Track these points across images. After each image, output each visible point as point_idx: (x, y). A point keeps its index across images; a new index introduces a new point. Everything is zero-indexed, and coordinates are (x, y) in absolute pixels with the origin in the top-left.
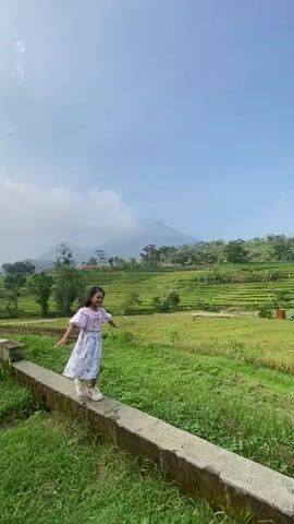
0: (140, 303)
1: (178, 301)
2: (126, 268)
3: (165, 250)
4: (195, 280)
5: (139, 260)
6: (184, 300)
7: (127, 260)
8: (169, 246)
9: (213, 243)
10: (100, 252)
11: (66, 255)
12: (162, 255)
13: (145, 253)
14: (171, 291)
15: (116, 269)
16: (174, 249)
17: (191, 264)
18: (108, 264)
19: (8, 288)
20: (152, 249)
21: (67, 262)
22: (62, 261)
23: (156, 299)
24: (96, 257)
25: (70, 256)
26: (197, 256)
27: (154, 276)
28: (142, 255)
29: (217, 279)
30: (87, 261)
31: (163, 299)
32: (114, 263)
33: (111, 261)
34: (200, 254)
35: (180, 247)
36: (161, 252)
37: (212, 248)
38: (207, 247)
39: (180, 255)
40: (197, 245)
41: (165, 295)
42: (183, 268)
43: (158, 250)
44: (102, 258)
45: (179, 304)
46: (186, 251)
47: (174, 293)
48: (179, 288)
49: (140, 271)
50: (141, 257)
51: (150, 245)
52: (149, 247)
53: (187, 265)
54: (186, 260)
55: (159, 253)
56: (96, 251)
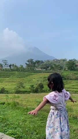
0: (24, 87)
1: (43, 87)
2: (18, 69)
3: (38, 62)
5: (25, 66)
6: (46, 87)
7: (19, 66)
9: (61, 60)
10: (5, 61)
12: (36, 65)
13: (28, 63)
15: (12, 70)
16: (42, 62)
18: (9, 68)
23: (32, 86)
24: (2, 63)
26: (53, 66)
27: (32, 74)
28: (26, 64)
31: (35, 86)
32: (12, 67)
33: (10, 66)
34: (55, 65)
35: (45, 61)
36: (36, 63)
37: (61, 63)
38: (59, 62)
39: (45, 65)
40: (54, 60)
41: (37, 84)
42: (46, 71)
43: (35, 62)
44: (6, 64)
45: (43, 89)
46: (48, 63)
47: (41, 83)
48: (44, 81)
49: (25, 72)
50: (26, 65)
51: (31, 59)
52: (30, 60)
53: (49, 70)
54: (48, 68)
55: (35, 63)
56: (3, 60)
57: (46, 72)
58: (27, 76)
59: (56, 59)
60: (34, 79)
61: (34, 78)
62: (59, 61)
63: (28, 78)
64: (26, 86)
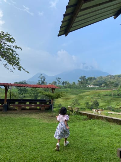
0: (79, 104)
1: (98, 105)
2: (70, 87)
3: (90, 79)
4: (106, 95)
6: (101, 105)
7: (71, 83)
8: (92, 77)
9: (116, 76)
10: (59, 79)
11: (43, 80)
12: (88, 82)
13: (80, 80)
14: (94, 100)
15: (65, 87)
16: (95, 79)
17: (104, 87)
18: (62, 85)
19: (20, 94)
20: (83, 78)
21: (43, 83)
22: (41, 82)
23: (87, 103)
24: (56, 81)
25: (44, 80)
26: (108, 83)
27: (85, 92)
28: (79, 81)
29: (119, 95)
30: (51, 83)
31: (90, 103)
32: (65, 84)
33: (63, 83)
34: (109, 82)
35: (98, 77)
36: (88, 80)
37: (115, 79)
38: (113, 78)
39: (98, 81)
40: (107, 76)
41: (92, 102)
42: (100, 88)
43: (87, 79)
44: (59, 82)
45: (99, 107)
46: (101, 79)
47: (96, 101)
48: (98, 98)
49: (77, 89)
50: (78, 82)
51: (83, 76)
52: (82, 77)
53: (102, 87)
54: (101, 84)
55: (87, 80)
56: (57, 78)
57: (99, 90)
58: (80, 93)
59: (110, 75)
60: (87, 96)
61: (88, 96)
62: (114, 77)
63: (81, 95)
64: (81, 103)
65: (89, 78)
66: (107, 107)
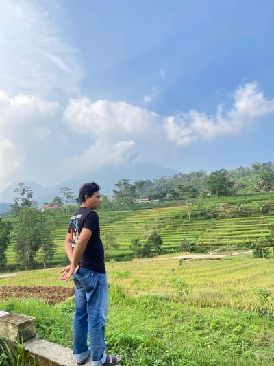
0: (116, 247)
1: (161, 243)
3: (141, 184)
4: (177, 217)
5: (111, 197)
6: (167, 242)
8: (144, 180)
9: (193, 174)
10: (66, 190)
11: (25, 196)
12: (137, 191)
13: (118, 189)
14: (151, 231)
16: (150, 183)
17: (170, 199)
18: (76, 204)
20: (125, 183)
21: (27, 203)
22: (20, 202)
23: (136, 242)
24: (61, 196)
25: (30, 196)
26: (177, 190)
27: (130, 214)
28: (115, 191)
29: (201, 214)
30: (50, 201)
31: (143, 241)
34: (180, 187)
35: (157, 181)
36: (136, 188)
37: (192, 181)
38: (187, 179)
39: (157, 189)
40: (175, 177)
41: (145, 237)
42: (162, 204)
43: (133, 184)
44: (68, 197)
45: (162, 246)
46: (163, 184)
47: (155, 234)
48: (160, 227)
49: (113, 210)
50: (114, 194)
51: (124, 180)
52: (122, 182)
53: (166, 200)
54: (165, 195)
55: (133, 188)
56: (62, 189)
57: (161, 207)
58: (120, 219)
59: (180, 174)
60: (136, 225)
61: (138, 223)
62: (188, 177)
63: (122, 224)
64: (122, 243)
65: (137, 183)
66: (180, 244)
